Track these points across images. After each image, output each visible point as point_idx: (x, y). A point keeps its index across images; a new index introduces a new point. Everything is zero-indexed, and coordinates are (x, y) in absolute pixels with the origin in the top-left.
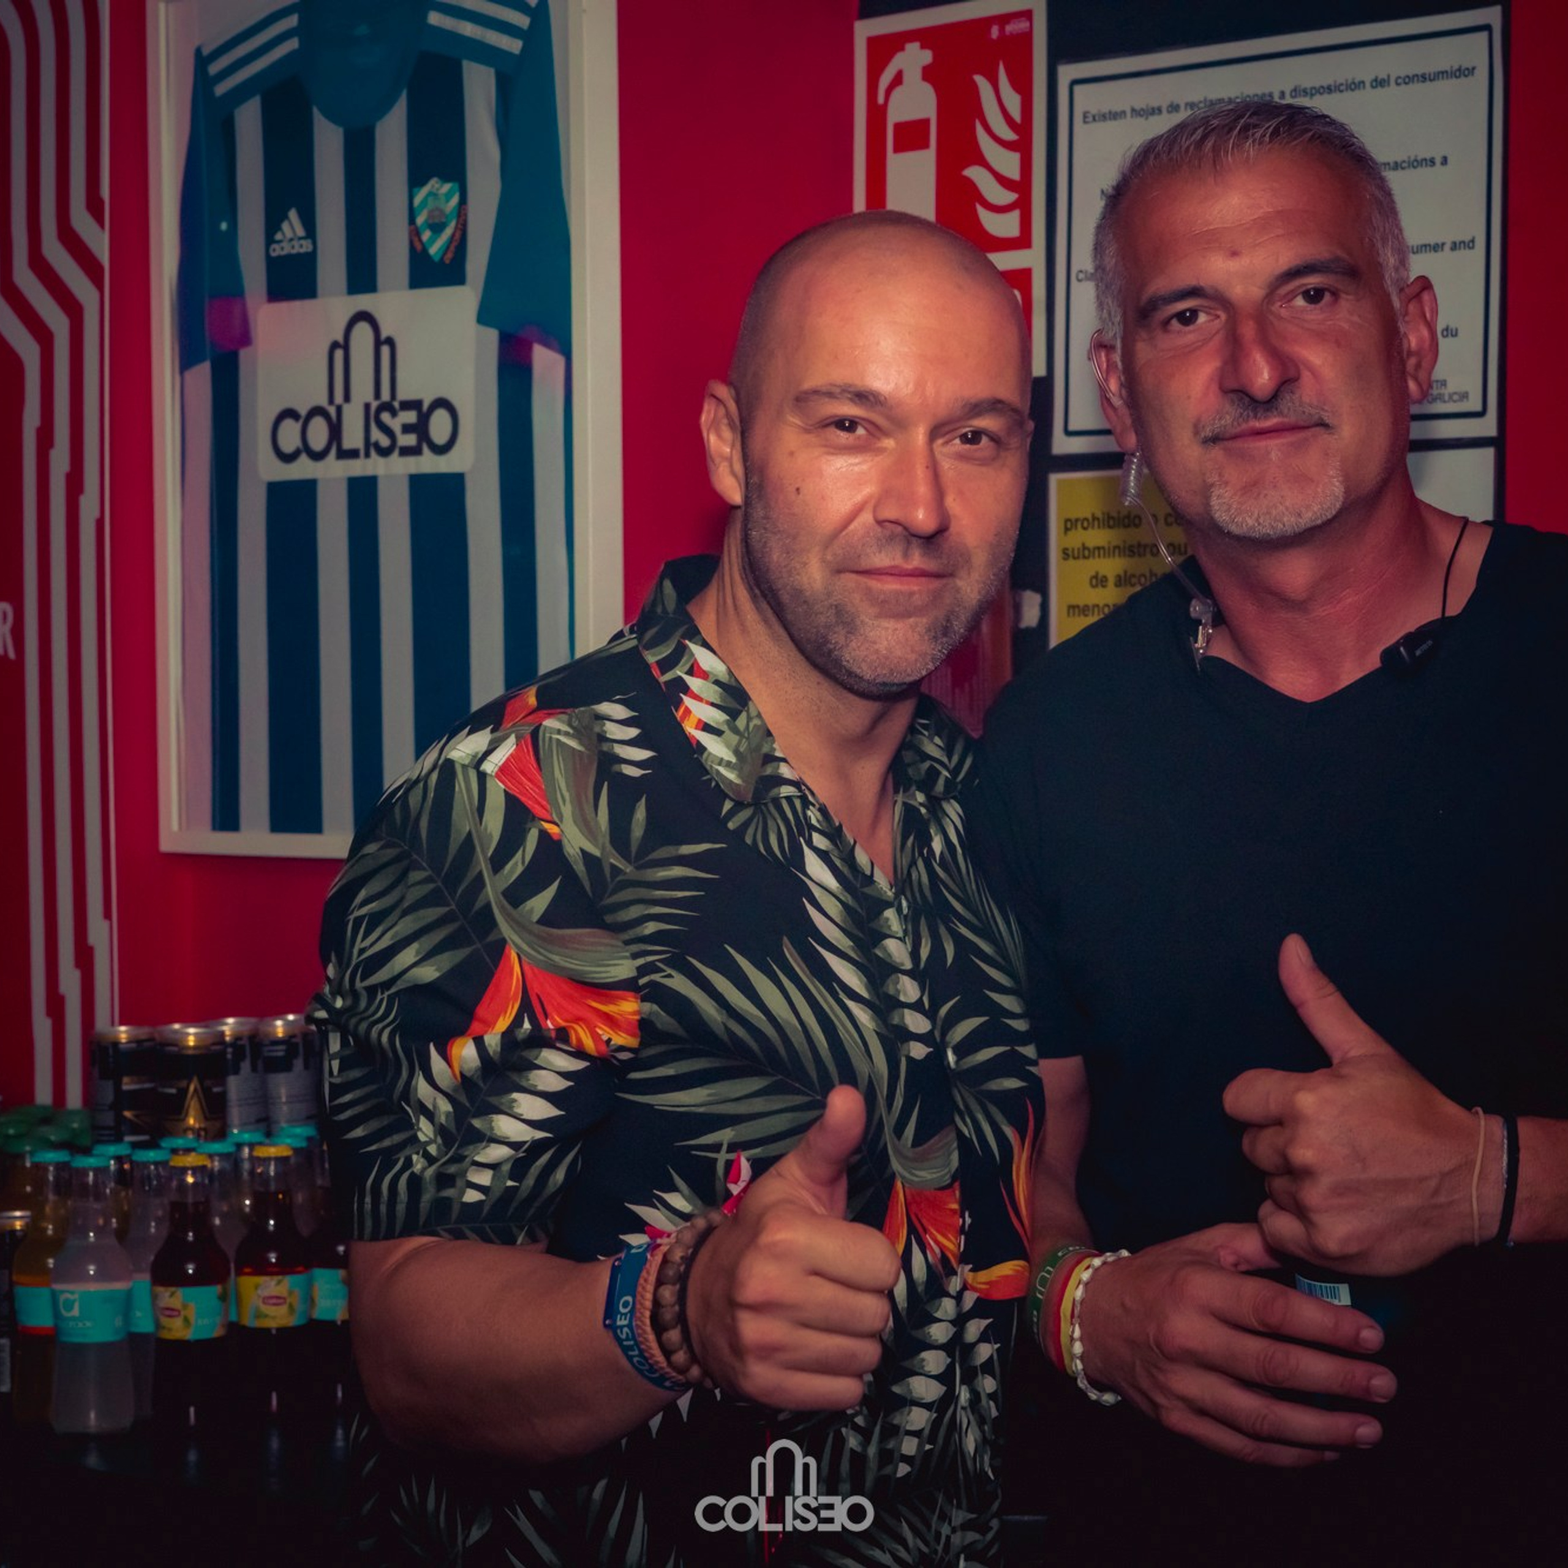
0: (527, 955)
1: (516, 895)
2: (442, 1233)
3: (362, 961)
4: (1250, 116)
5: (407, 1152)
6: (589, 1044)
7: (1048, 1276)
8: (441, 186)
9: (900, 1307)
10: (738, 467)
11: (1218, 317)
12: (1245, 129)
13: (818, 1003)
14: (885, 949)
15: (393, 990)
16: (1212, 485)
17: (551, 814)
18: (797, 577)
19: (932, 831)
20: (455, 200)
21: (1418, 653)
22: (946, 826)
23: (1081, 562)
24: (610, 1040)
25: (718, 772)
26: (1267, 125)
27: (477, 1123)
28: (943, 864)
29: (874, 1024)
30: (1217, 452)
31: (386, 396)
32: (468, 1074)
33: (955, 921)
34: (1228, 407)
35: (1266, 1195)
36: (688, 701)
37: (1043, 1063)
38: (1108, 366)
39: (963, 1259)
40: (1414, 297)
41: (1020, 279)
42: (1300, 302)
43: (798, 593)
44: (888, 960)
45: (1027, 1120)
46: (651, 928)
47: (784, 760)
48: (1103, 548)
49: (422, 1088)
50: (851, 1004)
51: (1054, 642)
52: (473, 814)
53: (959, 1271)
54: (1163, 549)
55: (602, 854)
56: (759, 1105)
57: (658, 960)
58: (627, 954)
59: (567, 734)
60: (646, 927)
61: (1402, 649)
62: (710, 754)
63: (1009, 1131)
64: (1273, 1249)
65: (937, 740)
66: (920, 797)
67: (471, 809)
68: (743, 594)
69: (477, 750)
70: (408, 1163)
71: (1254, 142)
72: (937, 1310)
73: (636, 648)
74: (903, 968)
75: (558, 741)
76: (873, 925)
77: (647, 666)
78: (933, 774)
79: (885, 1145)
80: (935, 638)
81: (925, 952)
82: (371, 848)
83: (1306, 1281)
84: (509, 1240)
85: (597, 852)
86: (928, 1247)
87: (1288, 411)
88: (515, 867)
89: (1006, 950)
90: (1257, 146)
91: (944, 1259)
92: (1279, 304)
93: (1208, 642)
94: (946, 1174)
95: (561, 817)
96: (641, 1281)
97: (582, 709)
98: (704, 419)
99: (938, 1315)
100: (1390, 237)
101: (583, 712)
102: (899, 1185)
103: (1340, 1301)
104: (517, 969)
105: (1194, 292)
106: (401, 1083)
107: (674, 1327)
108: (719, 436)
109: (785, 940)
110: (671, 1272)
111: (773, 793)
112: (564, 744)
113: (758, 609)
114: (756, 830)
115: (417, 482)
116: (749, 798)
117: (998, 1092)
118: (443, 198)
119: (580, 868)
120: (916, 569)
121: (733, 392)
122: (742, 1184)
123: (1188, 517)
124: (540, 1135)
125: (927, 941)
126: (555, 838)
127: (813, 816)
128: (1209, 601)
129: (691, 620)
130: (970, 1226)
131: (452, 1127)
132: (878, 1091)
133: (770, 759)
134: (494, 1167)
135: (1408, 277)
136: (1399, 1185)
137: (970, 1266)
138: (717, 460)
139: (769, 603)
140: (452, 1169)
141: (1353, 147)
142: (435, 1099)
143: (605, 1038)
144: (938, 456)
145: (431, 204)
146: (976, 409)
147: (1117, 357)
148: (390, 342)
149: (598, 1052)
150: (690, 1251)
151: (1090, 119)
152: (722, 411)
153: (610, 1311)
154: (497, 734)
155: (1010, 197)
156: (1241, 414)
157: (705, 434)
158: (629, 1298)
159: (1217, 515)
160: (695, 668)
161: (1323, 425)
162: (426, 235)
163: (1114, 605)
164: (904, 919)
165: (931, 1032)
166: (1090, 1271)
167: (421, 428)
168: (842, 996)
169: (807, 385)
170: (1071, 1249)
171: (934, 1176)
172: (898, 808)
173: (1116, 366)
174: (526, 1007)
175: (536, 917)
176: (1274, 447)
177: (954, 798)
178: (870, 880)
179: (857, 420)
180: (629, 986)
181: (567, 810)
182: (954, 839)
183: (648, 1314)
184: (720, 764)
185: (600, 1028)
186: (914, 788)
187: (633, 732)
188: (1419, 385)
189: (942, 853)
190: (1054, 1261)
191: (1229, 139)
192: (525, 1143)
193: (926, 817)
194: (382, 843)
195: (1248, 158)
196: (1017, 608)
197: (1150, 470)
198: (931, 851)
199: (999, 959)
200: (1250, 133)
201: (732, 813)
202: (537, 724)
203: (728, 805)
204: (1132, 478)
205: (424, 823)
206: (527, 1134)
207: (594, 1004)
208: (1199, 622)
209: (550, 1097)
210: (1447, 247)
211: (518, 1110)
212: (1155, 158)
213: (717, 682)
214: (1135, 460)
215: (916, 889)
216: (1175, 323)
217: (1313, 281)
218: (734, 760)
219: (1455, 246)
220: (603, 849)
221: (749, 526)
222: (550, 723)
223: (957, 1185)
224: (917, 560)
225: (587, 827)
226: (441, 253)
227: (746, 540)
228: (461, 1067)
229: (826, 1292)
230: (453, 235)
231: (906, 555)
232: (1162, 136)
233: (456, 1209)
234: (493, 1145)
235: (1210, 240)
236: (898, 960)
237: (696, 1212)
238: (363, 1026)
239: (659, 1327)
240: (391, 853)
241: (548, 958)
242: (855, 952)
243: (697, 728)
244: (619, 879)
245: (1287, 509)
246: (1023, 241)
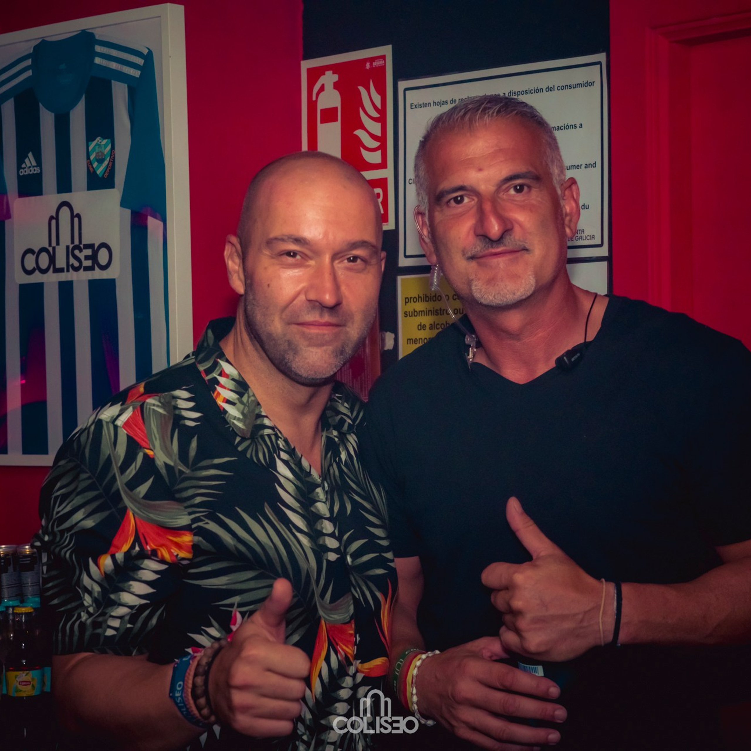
0: (138, 514)
1: (132, 484)
2: (95, 651)
3: (58, 517)
4: (487, 104)
5: (78, 611)
6: (167, 556)
7: (401, 664)
8: (102, 141)
9: (325, 681)
10: (242, 276)
11: (473, 200)
12: (485, 109)
13: (282, 535)
14: (316, 508)
15: (73, 532)
16: (472, 280)
17: (149, 446)
18: (269, 327)
19: (341, 449)
20: (109, 147)
21: (573, 359)
22: (348, 446)
23: (413, 318)
24: (178, 555)
25: (233, 423)
26: (495, 108)
27: (113, 596)
28: (346, 465)
29: (310, 544)
30: (473, 264)
31: (77, 242)
32: (108, 573)
33: (352, 493)
34: (478, 242)
35: (503, 623)
36: (219, 389)
37: (397, 560)
38: (422, 223)
39: (356, 657)
40: (567, 188)
41: (382, 183)
42: (512, 192)
43: (270, 335)
44: (318, 513)
45: (388, 589)
46: (198, 500)
47: (266, 417)
48: (424, 311)
49: (86, 581)
50: (298, 535)
51: (401, 356)
52: (111, 446)
53: (354, 663)
54: (450, 312)
55: (175, 464)
56: (252, 584)
57: (203, 516)
58: (186, 513)
59: (158, 406)
60: (196, 500)
61: (565, 358)
62: (229, 414)
63: (379, 595)
64: (506, 649)
65: (346, 405)
66: (335, 433)
67: (110, 443)
68: (246, 337)
69: (113, 414)
70: (79, 617)
71: (489, 116)
72: (343, 683)
73: (194, 363)
74: (325, 516)
75: (153, 409)
76: (310, 496)
77: (199, 372)
78: (343, 421)
79: (316, 603)
80: (337, 356)
81: (336, 509)
82: (62, 463)
83: (522, 664)
84: (129, 654)
85: (172, 464)
86: (338, 651)
87: (509, 243)
88: (132, 471)
89: (378, 506)
90: (490, 119)
91: (347, 658)
92: (503, 193)
93: (474, 356)
94: (347, 616)
95: (154, 446)
96: (187, 674)
97: (166, 393)
98: (226, 253)
99: (344, 685)
100: (555, 160)
101: (167, 395)
102: (323, 622)
103: (538, 674)
104: (132, 521)
105: (462, 188)
106: (75, 578)
107: (202, 697)
108: (233, 261)
109: (266, 504)
110: (201, 670)
111: (261, 432)
112: (156, 411)
113: (254, 345)
114: (252, 451)
115: (92, 283)
116: (248, 435)
117: (372, 576)
118: (103, 147)
119: (163, 471)
120: (326, 322)
121: (239, 239)
122: (237, 626)
123: (462, 296)
124: (144, 602)
125: (337, 503)
126: (151, 457)
127: (281, 443)
128: (474, 336)
129: (221, 349)
130: (359, 641)
131: (100, 599)
132: (311, 577)
133: (259, 416)
134: (121, 618)
135: (565, 179)
136: (563, 618)
137: (360, 661)
138: (233, 273)
139: (257, 341)
140: (100, 619)
141: (536, 118)
142: (92, 585)
143: (175, 554)
144: (336, 268)
145: (97, 150)
146: (354, 245)
147: (426, 219)
148: (78, 216)
149: (171, 560)
150: (210, 659)
151: (414, 107)
152: (234, 250)
153: (172, 689)
154: (123, 407)
155: (376, 144)
156: (485, 246)
157: (226, 260)
158: (181, 683)
159: (475, 295)
160: (223, 372)
161: (525, 249)
162: (95, 165)
163: (429, 338)
164: (326, 493)
165: (339, 548)
166: (421, 661)
167: (94, 258)
168: (294, 531)
169: (272, 235)
170: (412, 650)
171: (341, 617)
172: (324, 439)
173: (426, 224)
174: (137, 539)
175: (142, 495)
176: (501, 262)
177: (353, 433)
178: (309, 474)
179: (297, 252)
180: (187, 528)
181: (157, 443)
182: (352, 452)
183: (190, 690)
184: (234, 419)
185: (173, 549)
186: (331, 429)
187: (191, 404)
188: (571, 230)
189: (346, 461)
190: (404, 656)
191: (477, 115)
192: (135, 606)
193: (338, 442)
194: (68, 460)
195: (486, 124)
196: (383, 340)
197: (443, 273)
198: (340, 459)
199: (374, 511)
200: (487, 111)
201: (240, 443)
202: (143, 401)
203: (238, 439)
204: (435, 277)
205: (87, 451)
206: (136, 601)
207: (171, 538)
208: (470, 346)
209: (149, 583)
210: (583, 167)
211: (133, 590)
212: (442, 124)
213: (233, 380)
214: (436, 268)
215: (332, 478)
216: (452, 202)
217: (518, 182)
218: (241, 417)
219: (587, 166)
220: (175, 462)
221: (247, 304)
222: (150, 401)
223: (353, 621)
224: (327, 318)
225: (168, 452)
226: (103, 173)
227: (245, 311)
228: (104, 569)
229: (274, 679)
230: (108, 164)
231: (321, 315)
232: (445, 113)
233: (102, 639)
234: (120, 607)
235: (469, 163)
236: (323, 513)
237: (222, 637)
238: (57, 550)
239: (195, 697)
240: (71, 465)
241: (148, 515)
242: (301, 509)
243: (223, 402)
244: (183, 476)
245: (508, 291)
246: (383, 165)
